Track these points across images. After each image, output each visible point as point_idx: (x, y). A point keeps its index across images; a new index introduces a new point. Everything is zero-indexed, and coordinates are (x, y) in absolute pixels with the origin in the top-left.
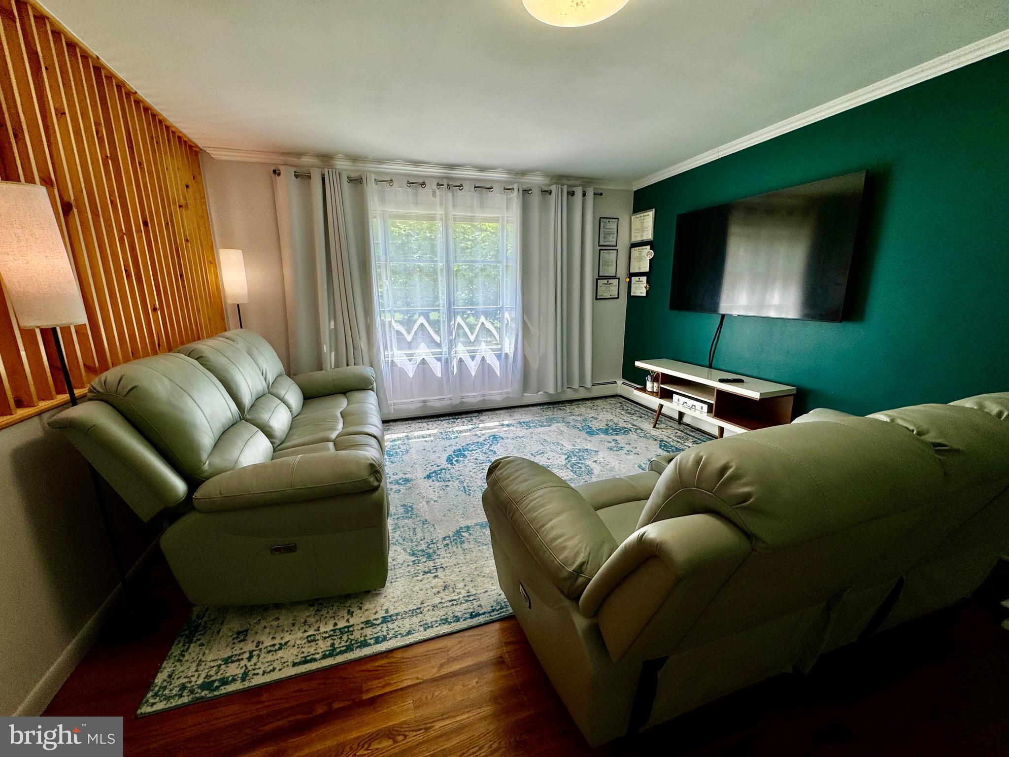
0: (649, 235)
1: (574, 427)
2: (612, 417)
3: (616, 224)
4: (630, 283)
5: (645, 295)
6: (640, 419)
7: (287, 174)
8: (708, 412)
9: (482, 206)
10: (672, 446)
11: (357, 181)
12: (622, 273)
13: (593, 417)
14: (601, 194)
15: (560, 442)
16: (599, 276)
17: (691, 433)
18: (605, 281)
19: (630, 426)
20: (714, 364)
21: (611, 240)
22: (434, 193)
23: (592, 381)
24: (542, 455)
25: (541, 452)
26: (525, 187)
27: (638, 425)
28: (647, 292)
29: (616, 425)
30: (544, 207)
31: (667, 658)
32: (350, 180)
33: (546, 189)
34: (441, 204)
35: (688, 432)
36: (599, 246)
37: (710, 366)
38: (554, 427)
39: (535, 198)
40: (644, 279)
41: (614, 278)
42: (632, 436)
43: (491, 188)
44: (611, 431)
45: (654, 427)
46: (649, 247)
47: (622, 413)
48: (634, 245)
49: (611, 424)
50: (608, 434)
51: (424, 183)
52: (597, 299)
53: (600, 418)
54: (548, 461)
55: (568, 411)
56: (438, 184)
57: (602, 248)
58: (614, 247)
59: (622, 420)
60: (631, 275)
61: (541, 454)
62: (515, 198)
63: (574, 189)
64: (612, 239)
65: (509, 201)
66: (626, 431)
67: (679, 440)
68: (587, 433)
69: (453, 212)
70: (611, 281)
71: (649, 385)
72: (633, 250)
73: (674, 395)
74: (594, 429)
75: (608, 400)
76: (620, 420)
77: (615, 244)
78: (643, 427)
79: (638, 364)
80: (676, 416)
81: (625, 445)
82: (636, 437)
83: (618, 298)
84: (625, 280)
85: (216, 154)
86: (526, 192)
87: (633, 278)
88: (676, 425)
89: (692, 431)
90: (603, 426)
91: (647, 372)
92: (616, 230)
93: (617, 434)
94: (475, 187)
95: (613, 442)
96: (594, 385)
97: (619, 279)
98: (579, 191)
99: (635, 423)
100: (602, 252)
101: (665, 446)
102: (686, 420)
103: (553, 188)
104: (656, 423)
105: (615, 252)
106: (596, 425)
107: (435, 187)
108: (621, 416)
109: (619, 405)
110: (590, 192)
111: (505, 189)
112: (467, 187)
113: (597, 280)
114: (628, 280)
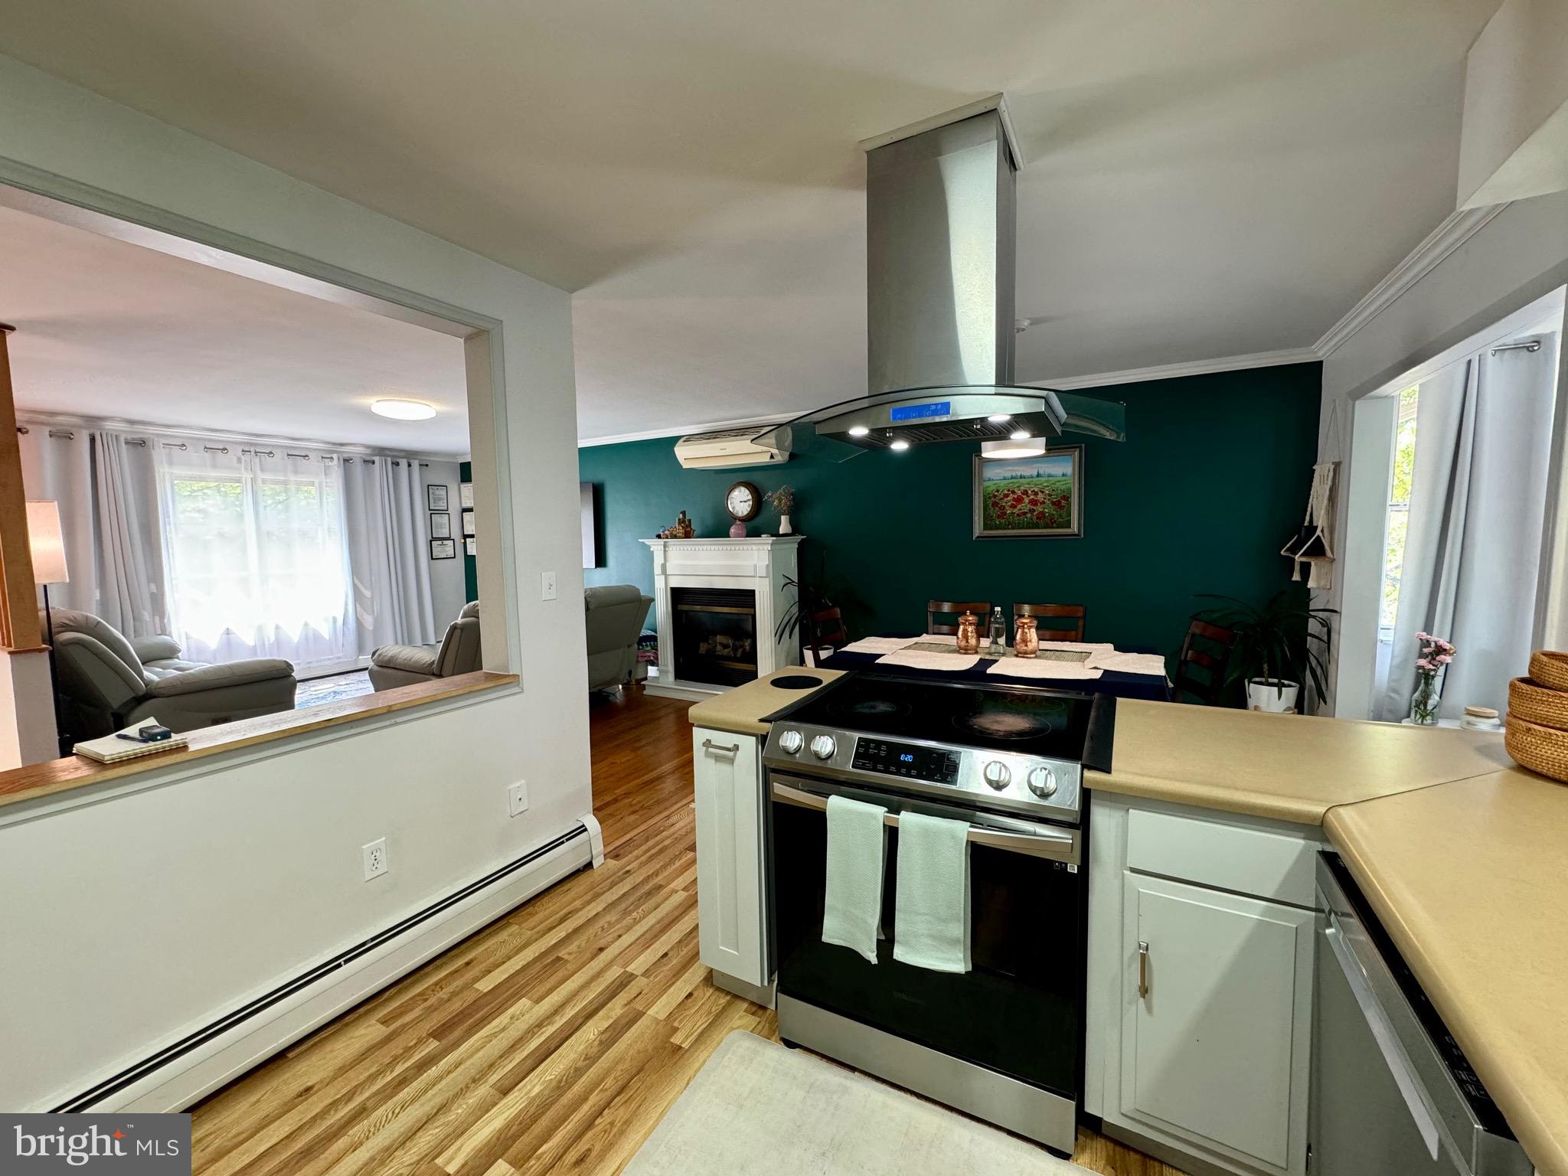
3: (445, 491)
4: (465, 543)
9: (296, 472)
11: (140, 444)
12: (456, 534)
14: (427, 465)
16: (432, 538)
18: (440, 542)
21: (442, 505)
22: (239, 459)
23: (436, 638)
26: (346, 456)
30: (368, 477)
32: (127, 443)
33: (368, 458)
34: (246, 469)
36: (430, 510)
39: (358, 469)
41: (449, 539)
43: (307, 456)
48: (466, 510)
51: (225, 449)
52: (432, 559)
56: (243, 451)
57: (433, 512)
58: (445, 512)
60: (465, 537)
62: (335, 466)
63: (399, 460)
65: (327, 469)
69: (261, 476)
70: (445, 542)
72: (464, 514)
77: (445, 508)
83: (454, 557)
84: (459, 541)
86: (346, 461)
87: (468, 540)
92: (445, 497)
94: (288, 455)
97: (453, 540)
98: (403, 463)
100: (433, 516)
103: (377, 459)
105: (447, 515)
107: (240, 453)
110: (415, 464)
111: (322, 457)
112: (278, 454)
113: (431, 541)
114: (463, 541)
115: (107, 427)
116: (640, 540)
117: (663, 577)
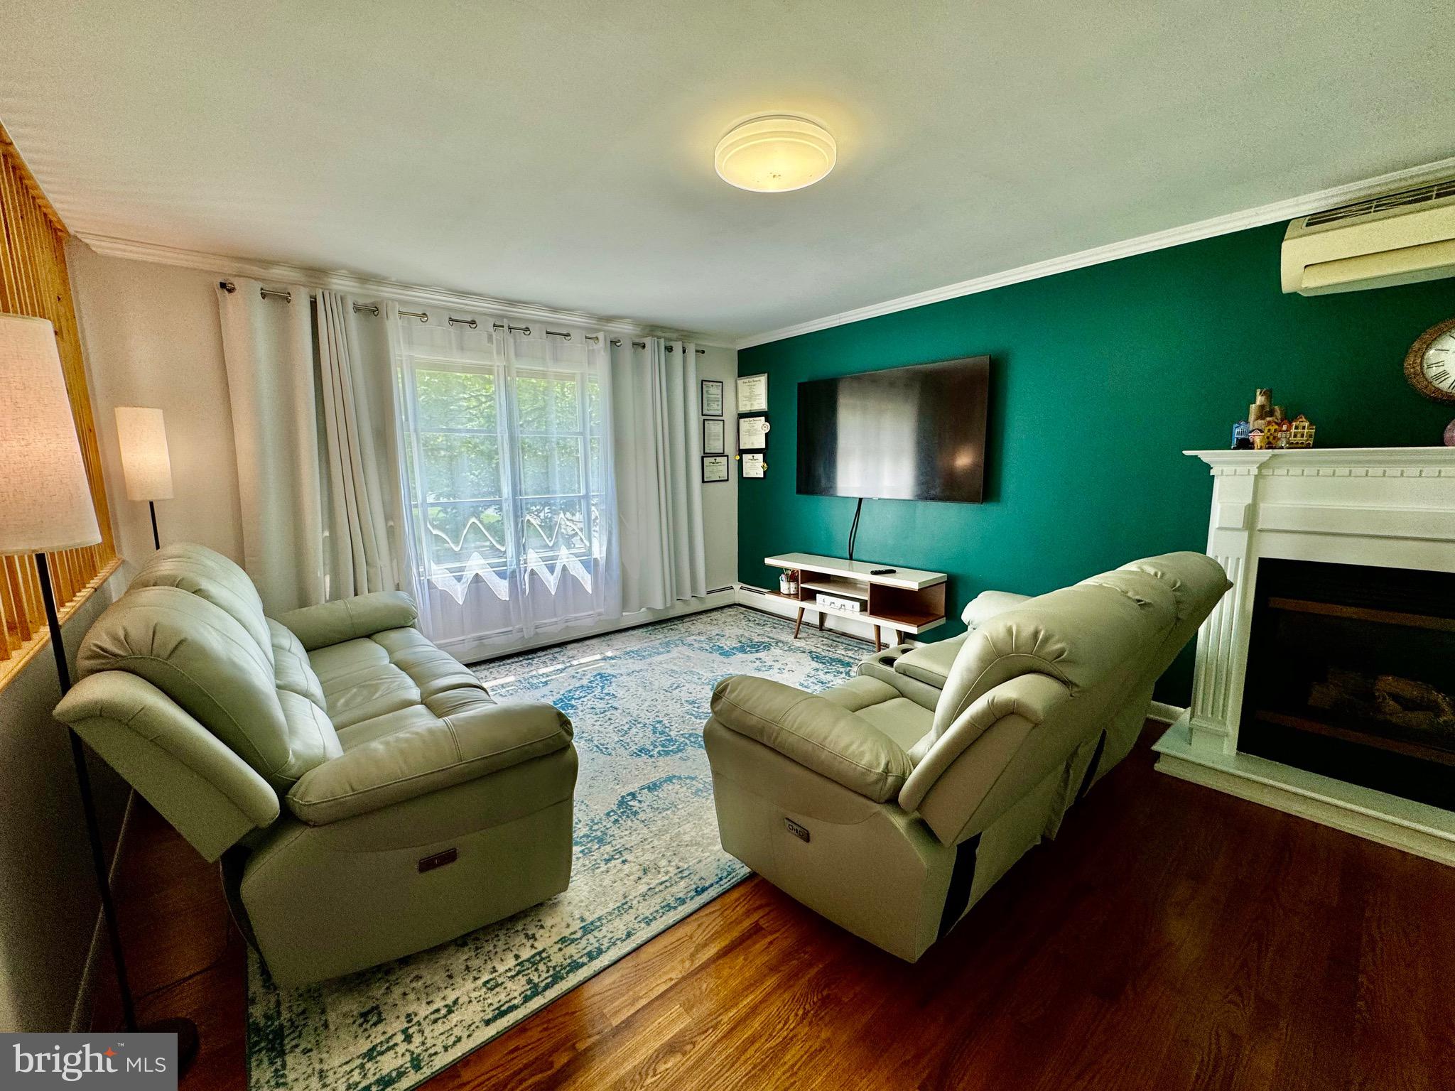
0: (761, 404)
1: (701, 649)
2: (741, 632)
3: (721, 388)
4: (740, 462)
5: (761, 475)
6: (774, 630)
7: (247, 294)
8: (861, 611)
9: (556, 359)
10: (825, 657)
11: (371, 311)
12: (731, 450)
13: (717, 635)
14: (703, 352)
15: (694, 670)
16: (704, 453)
17: (838, 640)
18: (713, 460)
19: (767, 639)
20: (854, 556)
21: (714, 409)
22: (490, 338)
23: (707, 588)
24: (679, 689)
25: (675, 685)
26: (613, 336)
27: (775, 637)
28: (765, 472)
29: (751, 640)
30: (638, 367)
31: (980, 834)
32: (357, 309)
33: (637, 341)
34: (498, 353)
35: (835, 639)
36: (703, 415)
37: (851, 558)
38: (675, 652)
39: (627, 353)
40: (760, 457)
41: (722, 455)
42: (776, 651)
43: (568, 335)
44: (748, 649)
45: (796, 637)
46: (763, 418)
47: (750, 624)
48: (742, 416)
49: (743, 640)
50: (746, 653)
51: (473, 322)
52: (703, 481)
53: (728, 635)
54: (690, 695)
55: (683, 630)
56: (495, 325)
57: (706, 418)
58: (719, 418)
59: (756, 634)
60: (742, 452)
61: (676, 688)
62: (601, 347)
63: (672, 344)
64: (716, 407)
65: (591, 353)
66: (767, 647)
67: (829, 649)
68: (720, 654)
69: (517, 365)
70: (719, 459)
71: (785, 586)
72: (742, 421)
73: (818, 595)
74: (727, 649)
75: (725, 610)
76: (753, 634)
77: (720, 413)
78: (782, 639)
79: (769, 561)
80: (817, 622)
81: (773, 663)
82: (781, 651)
83: (727, 480)
84: (734, 458)
85: (101, 247)
86: (614, 343)
87: (744, 456)
88: (819, 633)
89: (838, 637)
90: (735, 644)
91: (780, 571)
92: (720, 396)
93: (757, 651)
94: (547, 333)
95: (758, 662)
96: (709, 593)
97: (727, 456)
98: (678, 347)
99: (771, 635)
100: (706, 422)
101: (817, 657)
102: (829, 624)
103: (648, 341)
104: (797, 633)
105: (721, 423)
106: (727, 644)
107: (491, 329)
108: (751, 629)
109: (742, 616)
110: (691, 349)
111: (586, 338)
112: (536, 331)
113: (703, 458)
114: (738, 458)
115: (334, 287)
116: (1186, 453)
117: (1246, 534)
